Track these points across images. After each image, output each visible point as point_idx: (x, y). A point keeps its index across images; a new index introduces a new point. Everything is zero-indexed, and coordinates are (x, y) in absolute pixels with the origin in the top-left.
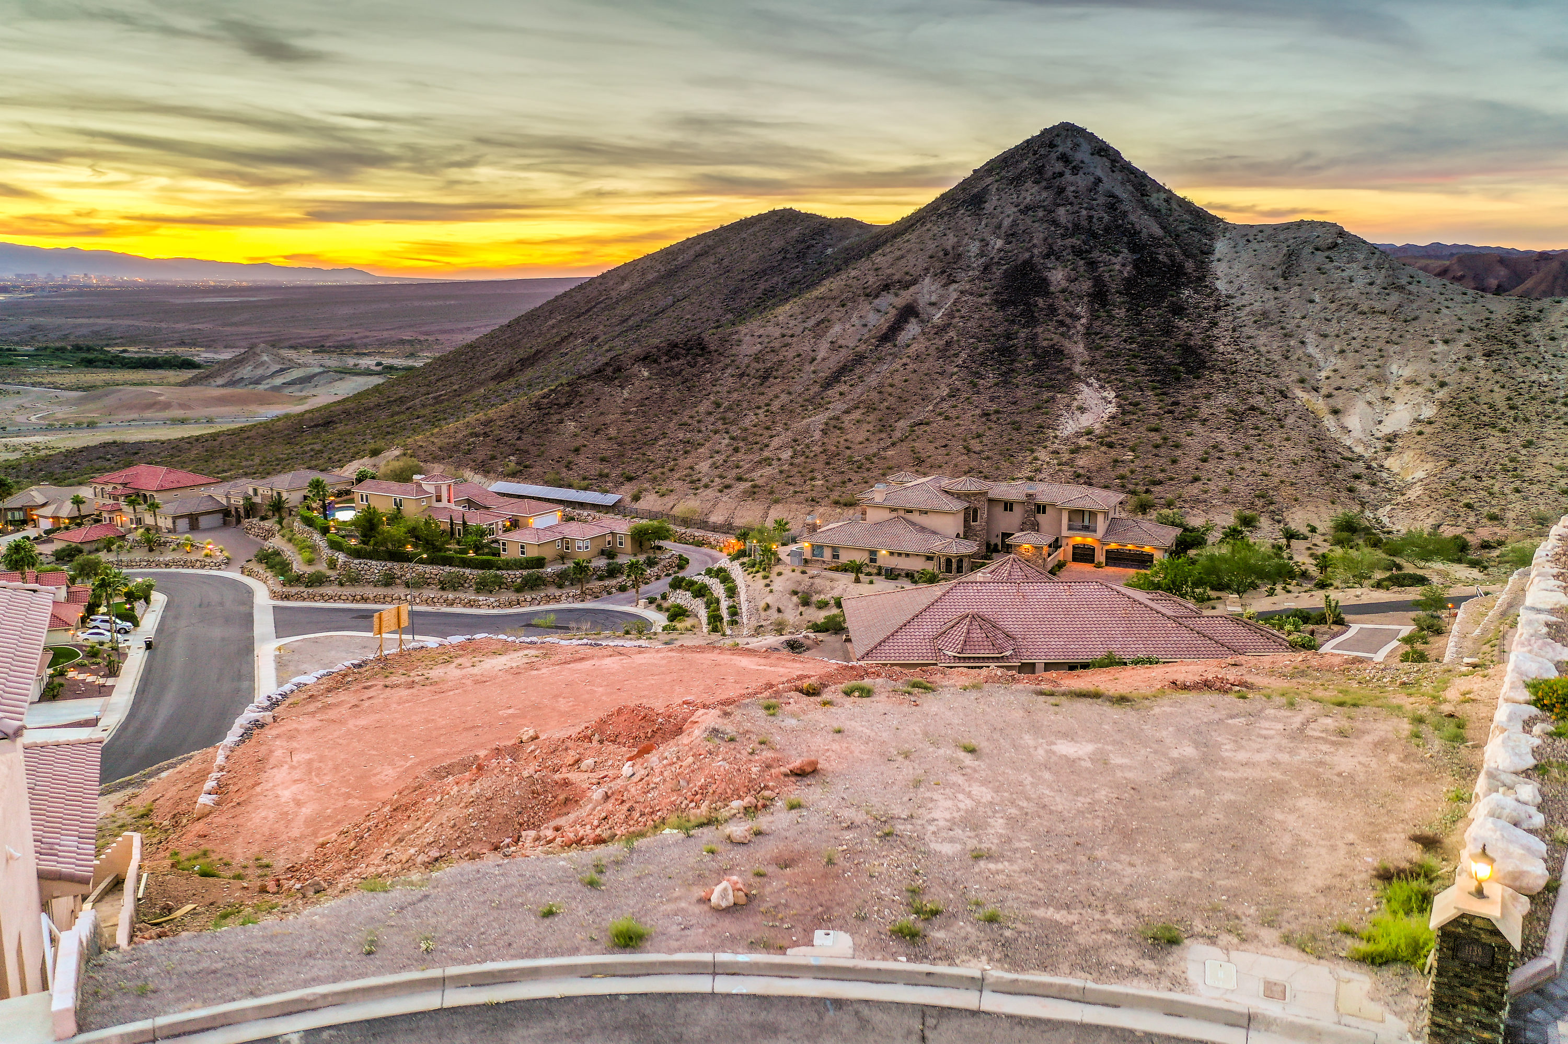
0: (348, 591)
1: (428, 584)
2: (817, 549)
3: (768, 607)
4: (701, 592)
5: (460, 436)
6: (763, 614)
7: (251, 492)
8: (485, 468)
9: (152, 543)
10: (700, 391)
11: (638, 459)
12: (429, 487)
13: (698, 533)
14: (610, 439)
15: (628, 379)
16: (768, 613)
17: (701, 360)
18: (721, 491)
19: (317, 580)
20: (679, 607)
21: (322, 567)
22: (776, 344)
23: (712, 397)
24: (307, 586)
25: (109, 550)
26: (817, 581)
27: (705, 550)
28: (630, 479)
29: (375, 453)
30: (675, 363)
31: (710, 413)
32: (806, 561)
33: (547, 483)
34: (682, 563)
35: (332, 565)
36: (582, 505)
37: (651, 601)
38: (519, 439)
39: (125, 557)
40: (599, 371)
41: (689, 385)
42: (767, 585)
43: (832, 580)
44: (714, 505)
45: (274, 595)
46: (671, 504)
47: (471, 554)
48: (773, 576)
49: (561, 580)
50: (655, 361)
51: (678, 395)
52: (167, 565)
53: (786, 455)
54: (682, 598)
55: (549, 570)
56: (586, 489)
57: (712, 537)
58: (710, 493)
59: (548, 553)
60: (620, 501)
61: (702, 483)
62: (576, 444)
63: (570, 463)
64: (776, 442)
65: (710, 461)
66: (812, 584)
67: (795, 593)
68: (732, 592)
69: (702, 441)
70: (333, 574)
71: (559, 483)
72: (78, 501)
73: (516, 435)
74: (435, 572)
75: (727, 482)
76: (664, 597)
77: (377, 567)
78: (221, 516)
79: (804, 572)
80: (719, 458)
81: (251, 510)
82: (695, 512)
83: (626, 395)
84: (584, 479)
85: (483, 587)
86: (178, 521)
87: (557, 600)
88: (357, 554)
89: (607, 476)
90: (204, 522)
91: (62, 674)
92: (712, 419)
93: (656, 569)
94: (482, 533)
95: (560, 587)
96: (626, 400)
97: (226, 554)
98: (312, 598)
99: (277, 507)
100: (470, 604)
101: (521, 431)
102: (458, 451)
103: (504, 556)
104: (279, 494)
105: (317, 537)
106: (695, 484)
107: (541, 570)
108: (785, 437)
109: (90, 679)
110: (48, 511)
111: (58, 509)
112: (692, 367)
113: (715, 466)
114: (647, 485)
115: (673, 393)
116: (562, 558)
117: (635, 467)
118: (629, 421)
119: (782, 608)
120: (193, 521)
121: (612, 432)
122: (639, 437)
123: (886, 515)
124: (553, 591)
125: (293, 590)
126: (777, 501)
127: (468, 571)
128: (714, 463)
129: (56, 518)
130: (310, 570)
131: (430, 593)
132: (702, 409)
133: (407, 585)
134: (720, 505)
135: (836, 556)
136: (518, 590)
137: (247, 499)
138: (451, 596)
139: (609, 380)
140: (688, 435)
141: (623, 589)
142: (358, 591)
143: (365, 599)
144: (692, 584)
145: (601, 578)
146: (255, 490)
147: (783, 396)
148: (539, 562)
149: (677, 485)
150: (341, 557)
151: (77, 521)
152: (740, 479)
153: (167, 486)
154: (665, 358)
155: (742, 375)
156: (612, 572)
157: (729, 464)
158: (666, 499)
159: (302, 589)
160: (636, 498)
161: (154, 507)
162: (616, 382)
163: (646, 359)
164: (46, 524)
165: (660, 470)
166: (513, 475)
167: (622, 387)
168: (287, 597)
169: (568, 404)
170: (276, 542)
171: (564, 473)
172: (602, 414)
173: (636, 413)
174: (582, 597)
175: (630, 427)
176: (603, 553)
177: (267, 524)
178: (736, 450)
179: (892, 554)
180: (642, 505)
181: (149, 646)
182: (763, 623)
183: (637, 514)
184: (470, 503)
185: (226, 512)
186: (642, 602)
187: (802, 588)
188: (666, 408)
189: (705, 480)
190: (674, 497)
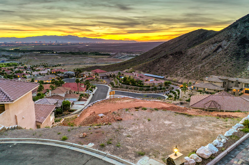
2: (194, 88)
3: (184, 97)
4: (174, 93)
5: (141, 66)
8: (144, 72)
9: (97, 80)
10: (180, 60)
11: (168, 71)
12: (134, 74)
13: (176, 84)
17: (181, 55)
18: (181, 77)
19: (117, 87)
20: (170, 95)
21: (118, 85)
22: (194, 52)
23: (182, 61)
25: (92, 81)
26: (193, 93)
27: (177, 86)
28: (166, 74)
29: (129, 69)
30: (176, 55)
31: (181, 64)
32: (192, 89)
33: (153, 74)
34: (173, 88)
35: (119, 85)
36: (158, 78)
37: (166, 94)
38: (150, 67)
39: (94, 82)
40: (164, 56)
41: (178, 59)
42: (185, 93)
43: (196, 93)
44: (180, 79)
45: (111, 89)
47: (139, 85)
48: (186, 91)
49: (152, 90)
52: (99, 83)
53: (193, 71)
54: (171, 94)
55: (151, 88)
57: (179, 84)
58: (179, 77)
59: (151, 85)
60: (164, 78)
62: (159, 68)
63: (157, 71)
64: (192, 69)
65: (180, 72)
67: (189, 95)
68: (179, 94)
69: (179, 68)
72: (89, 74)
74: (134, 87)
75: (182, 75)
76: (169, 94)
77: (125, 86)
79: (191, 91)
80: (182, 71)
81: (111, 76)
82: (176, 80)
84: (159, 74)
85: (140, 90)
86: (101, 77)
87: (151, 93)
88: (123, 83)
89: (163, 73)
91: (81, 97)
93: (168, 89)
94: (141, 82)
96: (168, 61)
97: (106, 82)
99: (114, 76)
100: (138, 92)
102: (140, 69)
103: (144, 85)
104: (114, 74)
105: (118, 80)
106: (177, 75)
108: (194, 68)
109: (85, 99)
110: (86, 75)
112: (179, 56)
114: (169, 75)
115: (176, 60)
116: (153, 86)
120: (103, 77)
121: (165, 66)
123: (208, 82)
126: (190, 79)
127: (138, 87)
129: (87, 76)
130: (116, 85)
131: (133, 90)
132: (180, 63)
133: (130, 89)
135: (198, 89)
136: (146, 91)
137: (110, 74)
138: (135, 91)
139: (165, 58)
140: (177, 67)
141: (162, 92)
142: (122, 89)
143: (123, 90)
144: (173, 92)
145: (159, 90)
147: (195, 61)
148: (149, 87)
149: (174, 75)
150: (121, 84)
151: (89, 77)
152: (185, 75)
153: (100, 72)
155: (188, 57)
156: (161, 89)
158: (172, 78)
159: (115, 88)
160: (167, 77)
161: (98, 75)
163: (172, 55)
164: (85, 77)
165: (172, 73)
166: (148, 73)
167: (167, 59)
168: (113, 89)
169: (158, 62)
170: (113, 81)
171: (156, 73)
172: (163, 63)
173: (169, 63)
174: (155, 93)
175: (168, 66)
176: (160, 86)
177: (112, 78)
178: (185, 70)
179: (208, 89)
181: (93, 95)
183: (167, 80)
184: (141, 77)
185: (107, 76)
186: (165, 94)
187: (191, 94)
188: (174, 63)
189: (179, 75)
190: (173, 77)
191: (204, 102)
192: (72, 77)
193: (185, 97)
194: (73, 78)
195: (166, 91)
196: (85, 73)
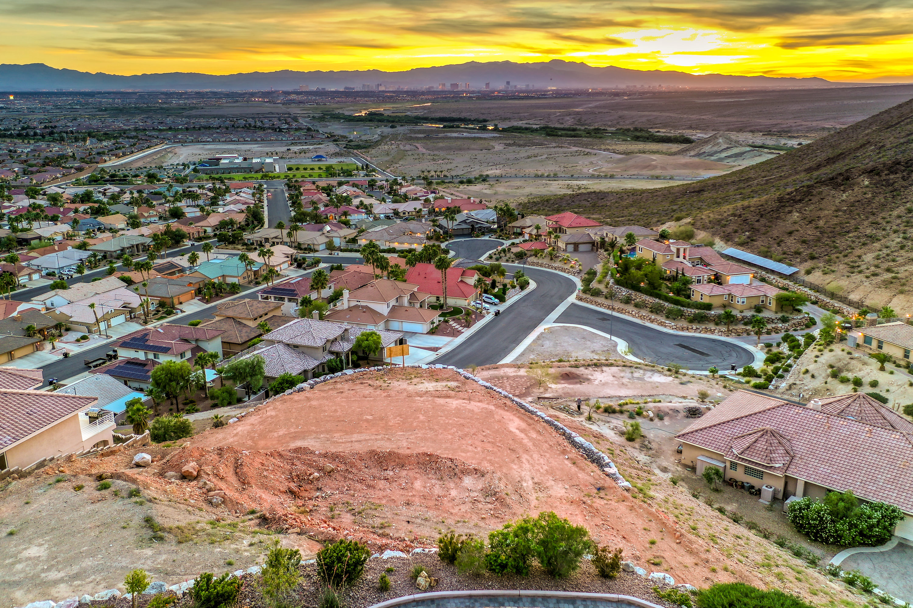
0: (608, 302)
1: (646, 307)
2: (868, 340)
3: (807, 371)
4: (794, 348)
5: (726, 215)
6: (802, 375)
7: (605, 235)
8: (727, 238)
9: (553, 257)
10: (901, 200)
11: (827, 245)
12: (673, 249)
13: (837, 304)
14: (817, 228)
15: (851, 187)
16: (805, 376)
18: (867, 277)
19: (597, 293)
21: (602, 287)
23: (908, 205)
24: (592, 295)
25: (536, 256)
26: (853, 362)
28: (813, 258)
29: (678, 219)
30: (892, 177)
31: (900, 217)
32: (858, 345)
33: (759, 253)
34: (810, 324)
35: (607, 286)
36: (773, 272)
37: (768, 346)
38: (758, 221)
39: (540, 260)
40: (832, 179)
41: (895, 193)
42: (817, 357)
43: (865, 364)
44: (857, 287)
45: (578, 296)
46: (830, 280)
47: (672, 294)
48: (826, 351)
49: (718, 321)
50: (878, 174)
51: (883, 200)
52: (555, 269)
54: (786, 349)
55: (713, 312)
56: (780, 261)
58: (860, 277)
59: (716, 302)
60: (797, 273)
61: (859, 269)
62: (793, 229)
63: (781, 241)
65: (877, 253)
66: (849, 363)
67: (831, 367)
69: (881, 238)
70: (605, 291)
71: (766, 255)
72: (538, 228)
73: (757, 218)
74: (651, 301)
75: (878, 271)
76: (778, 345)
77: (624, 292)
78: (591, 245)
79: (849, 353)
80: (885, 251)
81: (603, 244)
82: (842, 289)
83: (844, 197)
84: (784, 253)
85: (670, 315)
86: (569, 246)
87: (712, 332)
89: (799, 254)
90: (582, 248)
91: (447, 322)
92: (899, 221)
93: (787, 325)
94: (687, 282)
95: (717, 324)
96: (843, 201)
97: (580, 267)
98: (591, 302)
99: (613, 245)
100: (661, 324)
101: (761, 216)
102: (719, 225)
103: (691, 299)
104: (616, 238)
106: (853, 268)
107: (708, 312)
109: (457, 327)
110: (527, 230)
111: (532, 230)
112: (904, 180)
113: (878, 258)
114: (822, 265)
115: (881, 199)
116: (724, 306)
117: (823, 249)
118: (837, 216)
119: (816, 375)
120: (576, 246)
121: (821, 223)
122: (838, 228)
124: (712, 326)
125: (584, 296)
127: (666, 304)
128: (878, 256)
130: (597, 286)
131: (644, 313)
132: (895, 213)
133: (636, 306)
134: (862, 287)
135: (880, 347)
136: (691, 321)
137: (603, 238)
138: (653, 317)
139: (837, 186)
140: (874, 231)
142: (612, 303)
143: (613, 309)
145: (746, 324)
146: (607, 234)
148: (709, 307)
149: (842, 267)
150: (611, 282)
151: (537, 237)
152: (888, 270)
153: (574, 225)
154: (886, 172)
157: (890, 258)
158: (827, 277)
159: (589, 296)
160: (808, 272)
161: (557, 237)
162: (842, 188)
163: (872, 172)
164: (527, 237)
165: (838, 255)
166: (742, 245)
167: (844, 191)
168: (581, 299)
169: (800, 201)
170: (599, 268)
171: (775, 248)
172: (821, 209)
173: (845, 211)
174: (728, 333)
175: (835, 221)
176: (754, 308)
177: (606, 254)
178: (902, 248)
180: (810, 279)
181: (497, 314)
182: (798, 382)
184: (701, 261)
185: (593, 243)
186: (760, 345)
187: (840, 364)
188: (869, 209)
189: (863, 267)
190: (832, 276)
191: (737, 430)
192: (483, 234)
193: (808, 376)
194: (486, 238)
195: (777, 331)
196: (528, 221)
